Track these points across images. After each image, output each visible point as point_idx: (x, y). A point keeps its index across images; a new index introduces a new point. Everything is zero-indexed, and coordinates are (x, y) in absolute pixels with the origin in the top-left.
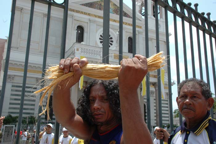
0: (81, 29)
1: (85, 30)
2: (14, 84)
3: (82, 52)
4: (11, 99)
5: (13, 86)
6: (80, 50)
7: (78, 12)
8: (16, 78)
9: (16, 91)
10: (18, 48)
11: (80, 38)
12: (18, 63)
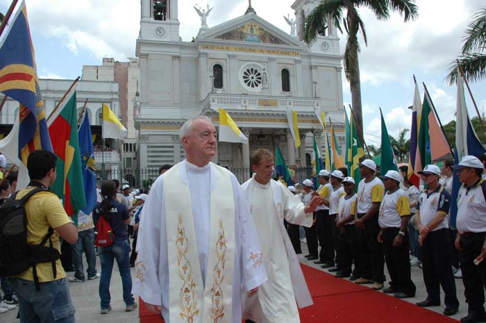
0: (218, 69)
1: (224, 69)
2: (149, 145)
3: (218, 102)
4: (148, 161)
5: (148, 147)
6: (216, 101)
7: (213, 48)
8: (151, 137)
9: (153, 152)
10: (148, 103)
11: (218, 83)
12: (151, 121)
